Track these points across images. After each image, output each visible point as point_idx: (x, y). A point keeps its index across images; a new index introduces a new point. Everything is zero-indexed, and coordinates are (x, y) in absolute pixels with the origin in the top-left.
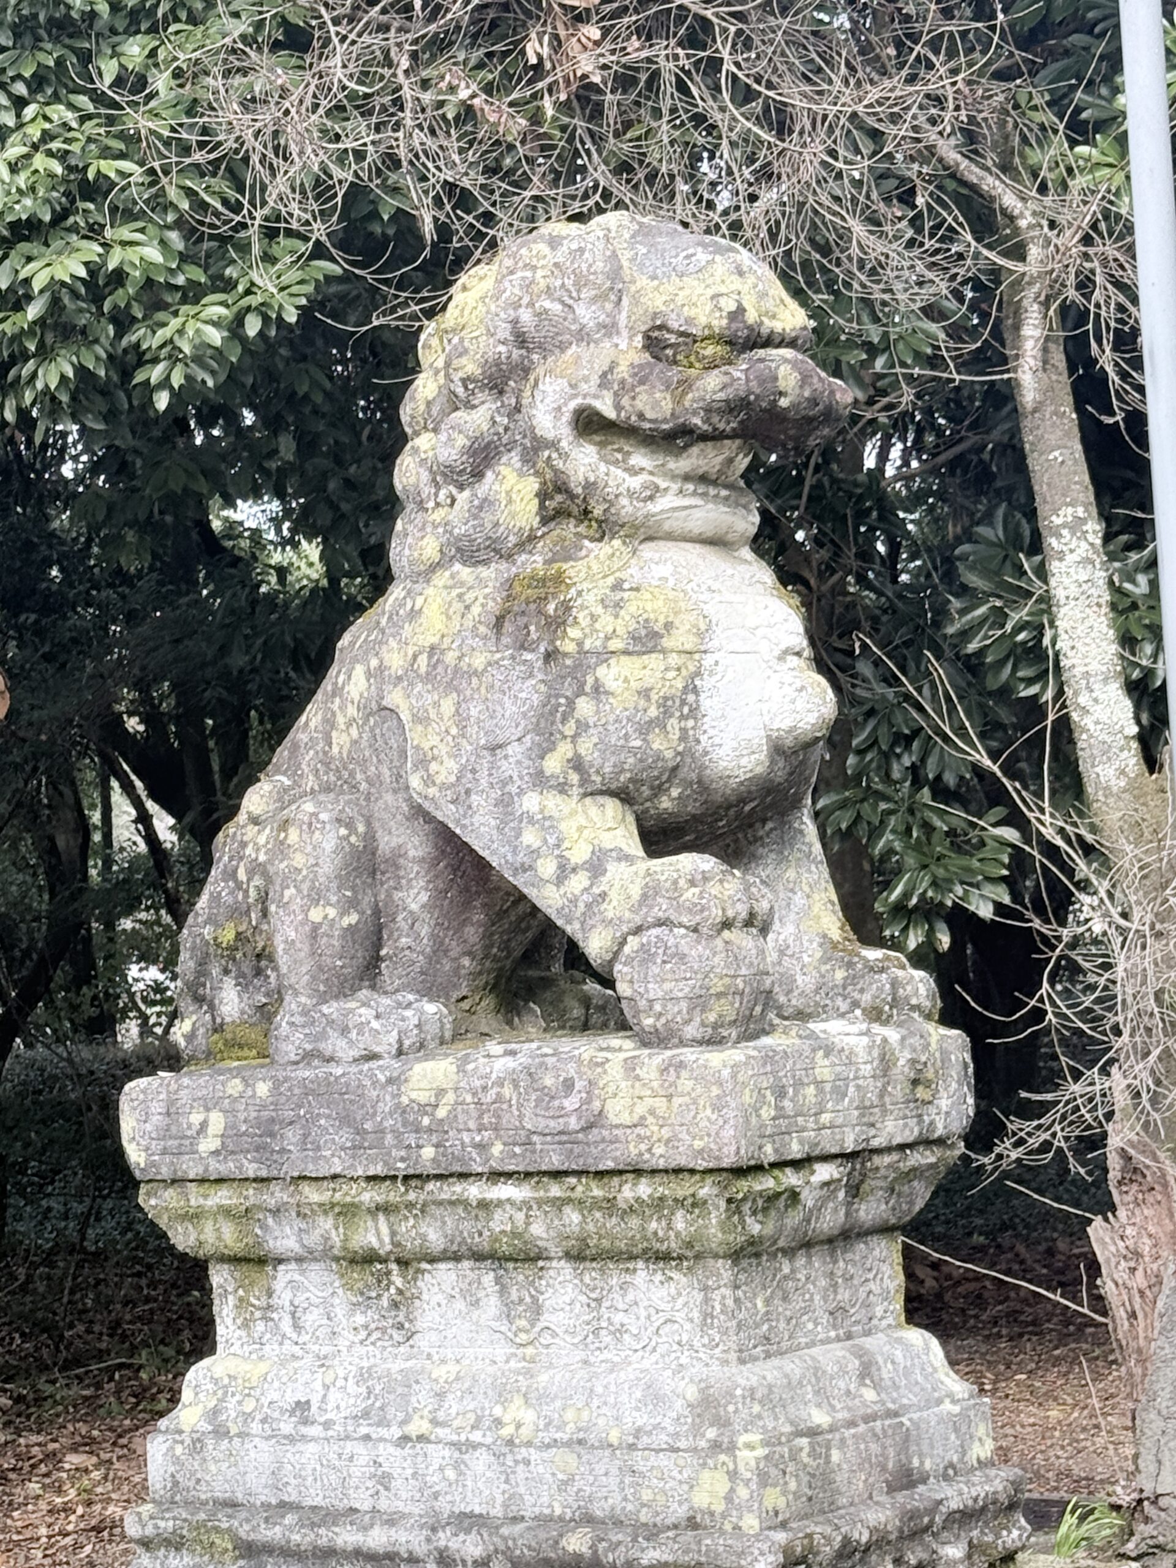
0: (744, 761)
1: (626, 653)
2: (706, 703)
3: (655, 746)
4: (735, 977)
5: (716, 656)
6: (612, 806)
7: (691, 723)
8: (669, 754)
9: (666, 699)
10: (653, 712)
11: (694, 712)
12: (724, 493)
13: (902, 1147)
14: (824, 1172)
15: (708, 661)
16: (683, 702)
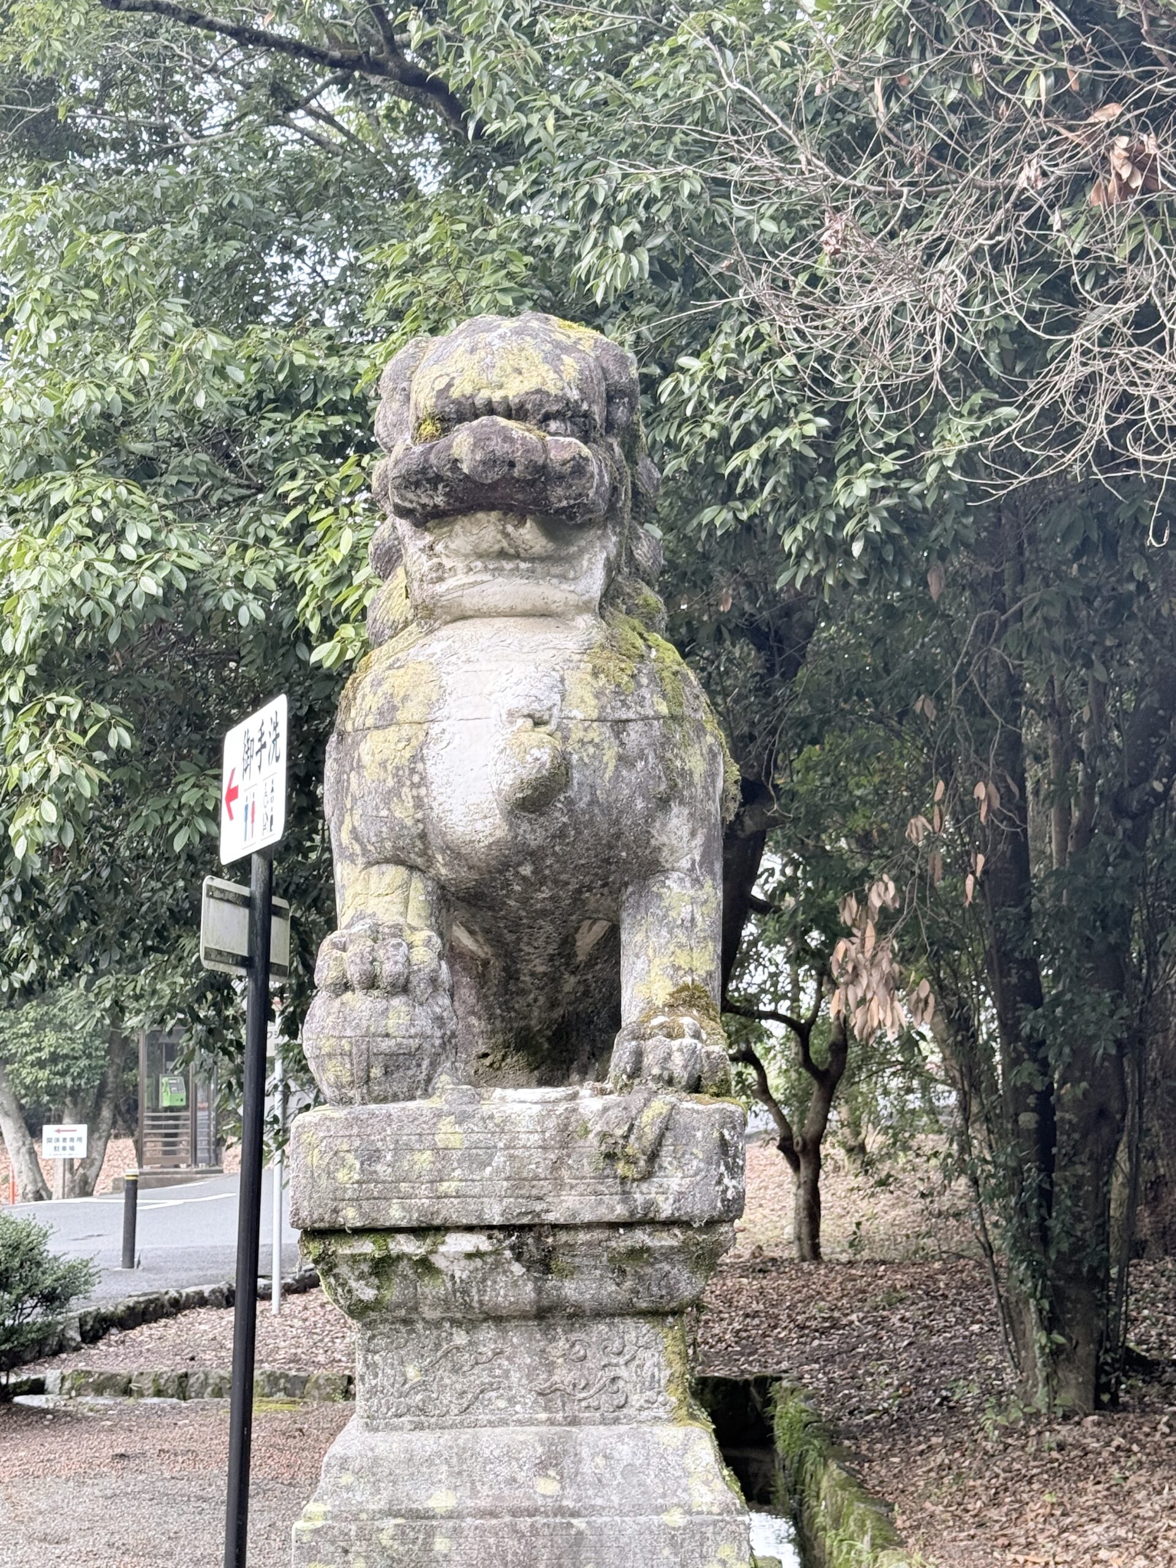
2: (432, 771)
3: (397, 814)
5: (444, 725)
7: (423, 791)
8: (409, 822)
9: (398, 769)
10: (390, 783)
11: (423, 781)
15: (435, 729)
16: (413, 771)
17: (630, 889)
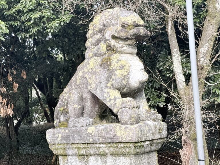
0: (135, 85)
1: (119, 69)
2: (130, 76)
3: (123, 82)
4: (135, 115)
6: (117, 91)
7: (128, 79)
8: (125, 84)
9: (125, 76)
10: (123, 78)
11: (129, 78)
12: (132, 47)
13: (158, 139)
14: (147, 143)
15: (131, 70)
16: (127, 76)
17: (138, 94)
